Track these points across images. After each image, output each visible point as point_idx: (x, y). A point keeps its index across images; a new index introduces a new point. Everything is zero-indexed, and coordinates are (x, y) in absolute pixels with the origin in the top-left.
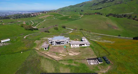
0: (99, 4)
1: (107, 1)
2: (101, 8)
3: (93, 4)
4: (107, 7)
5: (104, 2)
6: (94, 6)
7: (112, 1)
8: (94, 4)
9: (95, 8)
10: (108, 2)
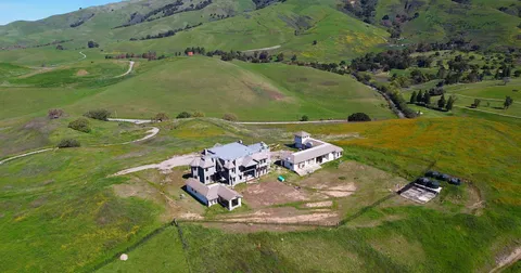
0: (153, 16)
1: (180, 8)
2: (170, 34)
3: (129, 17)
4: (188, 27)
5: (169, 10)
6: (137, 25)
7: (198, 8)
8: (132, 18)
9: (144, 34)
10: (186, 10)
